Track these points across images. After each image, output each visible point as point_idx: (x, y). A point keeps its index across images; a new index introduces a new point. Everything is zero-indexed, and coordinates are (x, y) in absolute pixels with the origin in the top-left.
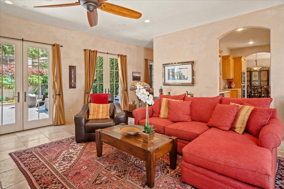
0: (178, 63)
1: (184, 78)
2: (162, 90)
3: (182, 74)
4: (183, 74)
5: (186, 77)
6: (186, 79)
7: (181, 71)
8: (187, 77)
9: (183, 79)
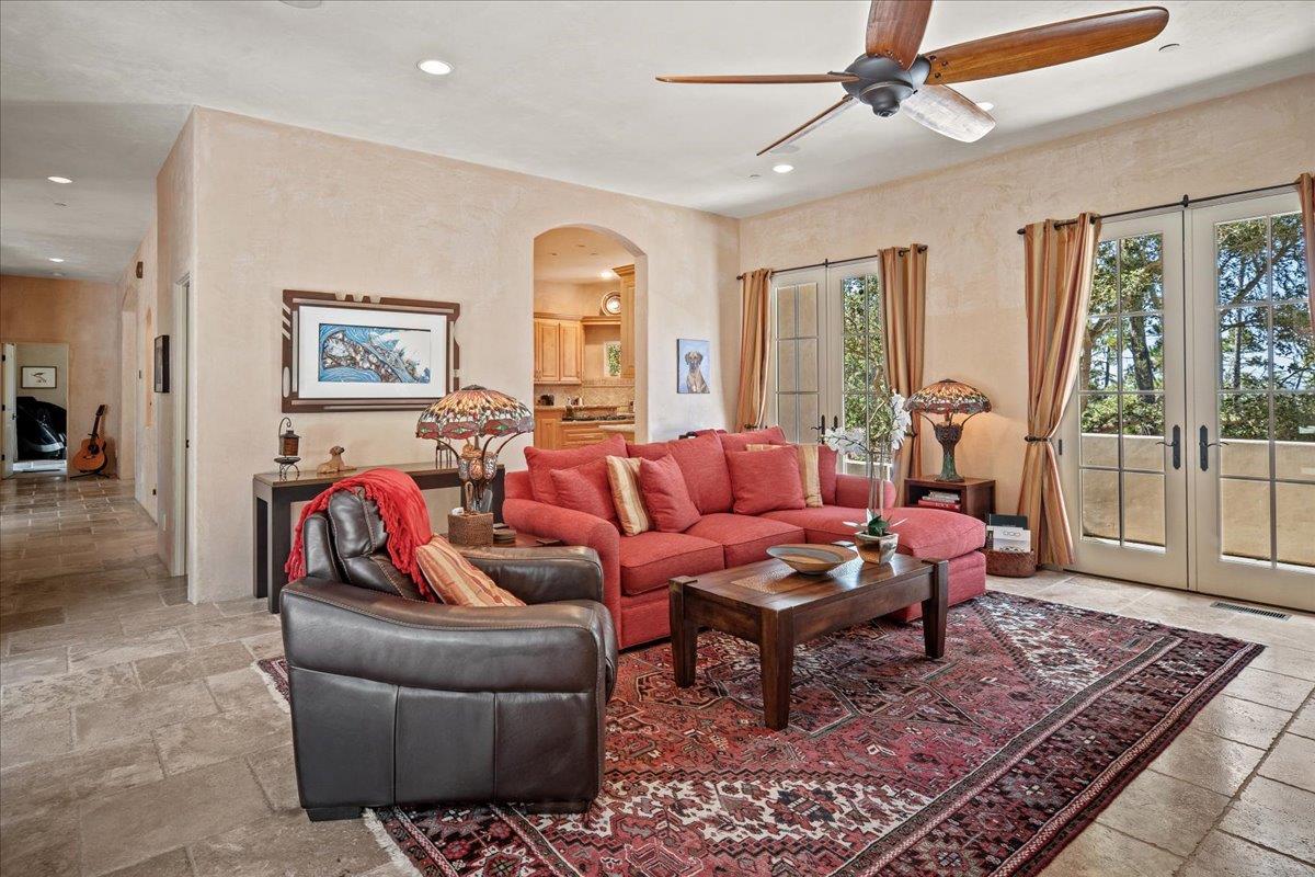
0: (384, 301)
1: (412, 375)
2: (297, 438)
3: (401, 355)
4: (405, 358)
5: (420, 372)
6: (424, 380)
7: (395, 342)
8: (427, 372)
9: (409, 377)
